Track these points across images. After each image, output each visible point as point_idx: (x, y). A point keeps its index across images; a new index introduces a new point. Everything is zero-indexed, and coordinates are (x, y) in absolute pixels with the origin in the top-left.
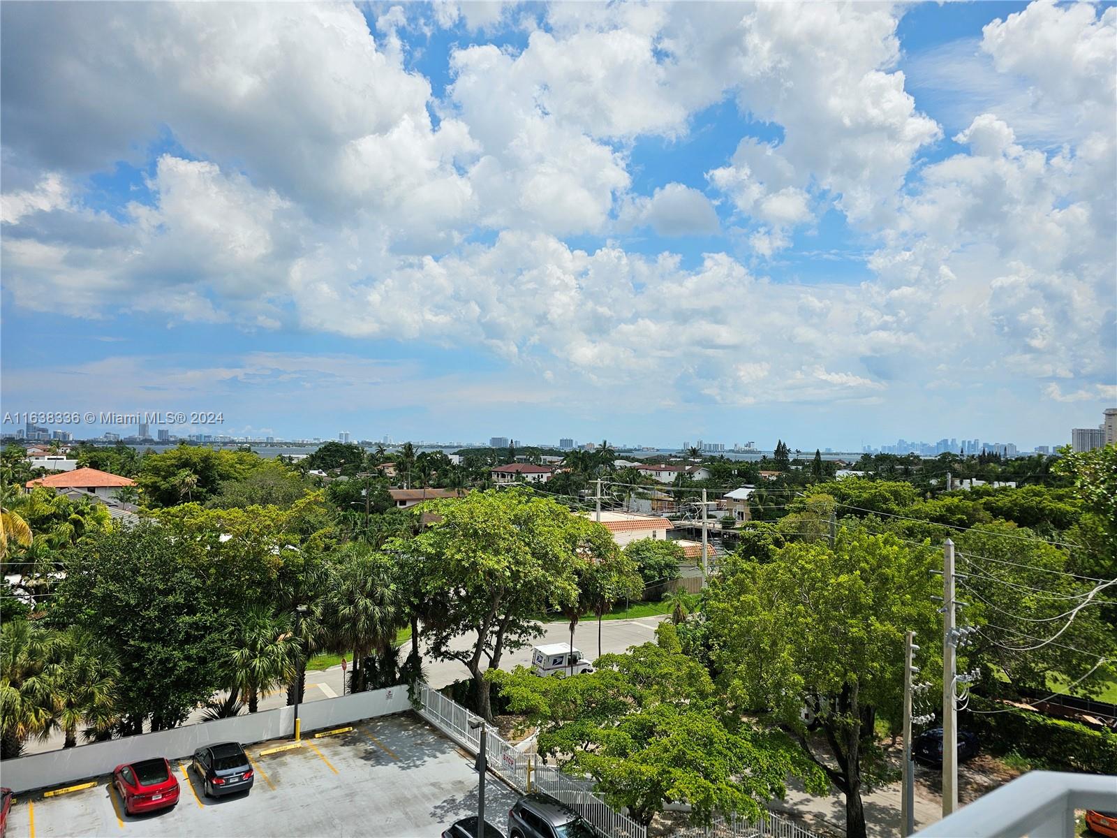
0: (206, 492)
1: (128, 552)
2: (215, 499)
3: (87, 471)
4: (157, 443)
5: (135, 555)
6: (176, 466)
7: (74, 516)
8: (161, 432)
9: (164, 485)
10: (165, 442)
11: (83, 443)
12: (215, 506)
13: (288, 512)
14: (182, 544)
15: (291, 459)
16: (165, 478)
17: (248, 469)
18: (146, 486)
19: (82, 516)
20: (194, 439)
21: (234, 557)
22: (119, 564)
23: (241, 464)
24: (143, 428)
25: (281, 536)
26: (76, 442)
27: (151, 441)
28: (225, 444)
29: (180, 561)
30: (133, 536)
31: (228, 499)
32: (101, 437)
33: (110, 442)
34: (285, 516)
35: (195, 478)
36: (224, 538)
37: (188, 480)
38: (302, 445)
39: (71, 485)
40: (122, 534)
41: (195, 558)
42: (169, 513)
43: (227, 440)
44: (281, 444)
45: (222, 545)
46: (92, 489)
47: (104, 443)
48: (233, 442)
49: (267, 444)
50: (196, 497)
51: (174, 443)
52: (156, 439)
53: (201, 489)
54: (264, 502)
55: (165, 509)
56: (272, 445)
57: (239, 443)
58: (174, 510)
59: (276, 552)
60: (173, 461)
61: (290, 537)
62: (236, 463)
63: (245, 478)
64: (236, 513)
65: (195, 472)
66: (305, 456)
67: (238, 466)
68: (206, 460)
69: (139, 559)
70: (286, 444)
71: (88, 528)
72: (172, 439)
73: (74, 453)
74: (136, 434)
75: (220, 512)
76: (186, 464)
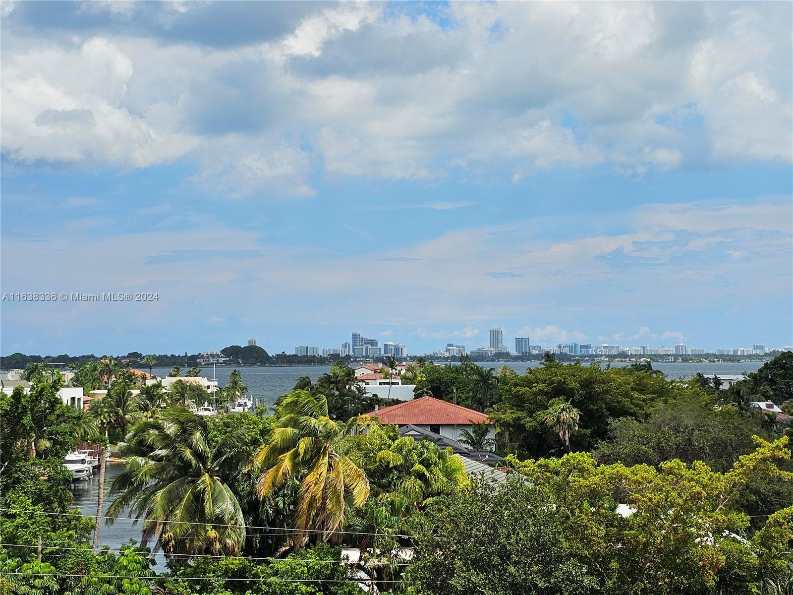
0: (591, 436)
1: (493, 527)
2: (604, 447)
3: (429, 401)
4: (516, 359)
5: (502, 531)
6: (546, 393)
7: (418, 467)
8: (519, 342)
9: (529, 423)
10: (525, 357)
11: (421, 360)
12: (606, 460)
13: (727, 475)
14: (568, 518)
15: (718, 382)
16: (531, 413)
17: (652, 400)
18: (506, 425)
19: (428, 466)
20: (566, 351)
21: (646, 545)
22: (482, 543)
23: (641, 391)
24: (495, 335)
25: (718, 515)
26: (413, 358)
27: (505, 356)
28: (612, 357)
29: (566, 544)
30: (500, 502)
31: (624, 447)
32: (442, 352)
33: (454, 358)
34: (722, 481)
35: (575, 414)
36: (624, 511)
37: (565, 416)
38: (734, 358)
39: (411, 421)
40: (484, 498)
41: (587, 541)
42: (547, 466)
43: (614, 352)
44: (699, 357)
45: (623, 523)
46: (435, 428)
47: (446, 359)
48: (623, 355)
49: (676, 357)
50: (578, 444)
51: (537, 357)
52: (513, 352)
53: (583, 431)
54: (688, 454)
55: (542, 461)
56: (686, 359)
57: (632, 356)
58: (554, 462)
59: (709, 540)
60: (541, 386)
61: (734, 516)
62: (633, 389)
63: (647, 416)
64: (644, 471)
65: (574, 404)
66: (741, 378)
67: (636, 394)
68: (587, 384)
69: (508, 537)
70: (707, 356)
71: (436, 486)
72: (535, 352)
73: (410, 374)
74: (486, 346)
75: (620, 468)
76: (560, 391)
